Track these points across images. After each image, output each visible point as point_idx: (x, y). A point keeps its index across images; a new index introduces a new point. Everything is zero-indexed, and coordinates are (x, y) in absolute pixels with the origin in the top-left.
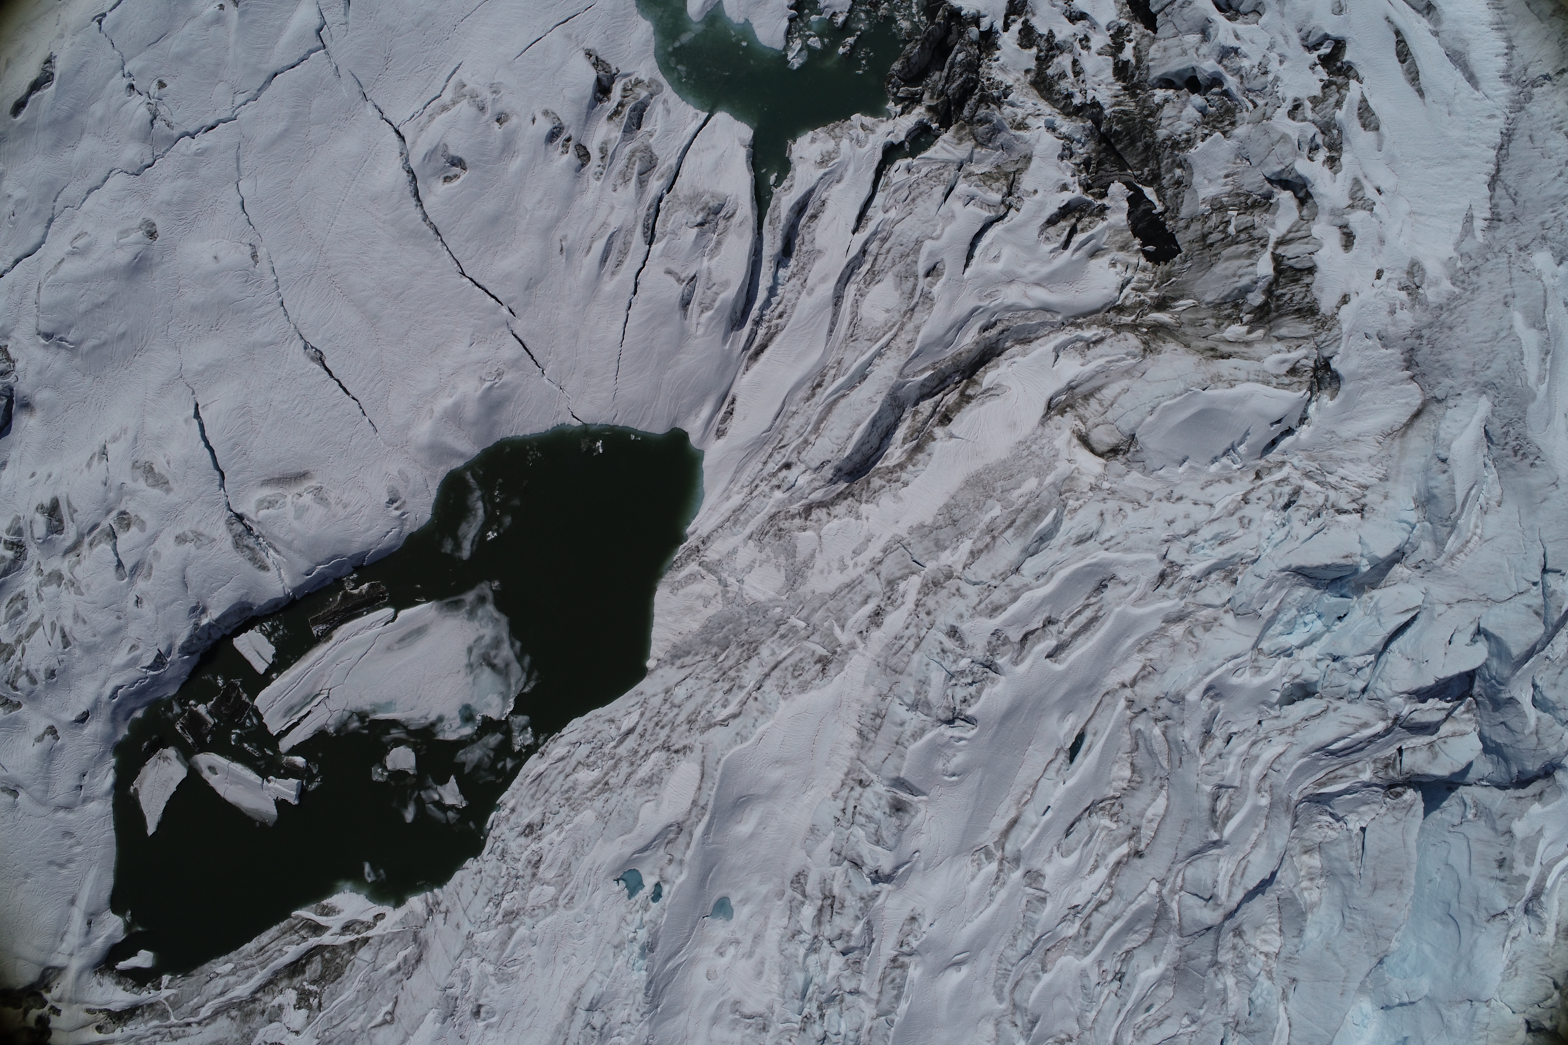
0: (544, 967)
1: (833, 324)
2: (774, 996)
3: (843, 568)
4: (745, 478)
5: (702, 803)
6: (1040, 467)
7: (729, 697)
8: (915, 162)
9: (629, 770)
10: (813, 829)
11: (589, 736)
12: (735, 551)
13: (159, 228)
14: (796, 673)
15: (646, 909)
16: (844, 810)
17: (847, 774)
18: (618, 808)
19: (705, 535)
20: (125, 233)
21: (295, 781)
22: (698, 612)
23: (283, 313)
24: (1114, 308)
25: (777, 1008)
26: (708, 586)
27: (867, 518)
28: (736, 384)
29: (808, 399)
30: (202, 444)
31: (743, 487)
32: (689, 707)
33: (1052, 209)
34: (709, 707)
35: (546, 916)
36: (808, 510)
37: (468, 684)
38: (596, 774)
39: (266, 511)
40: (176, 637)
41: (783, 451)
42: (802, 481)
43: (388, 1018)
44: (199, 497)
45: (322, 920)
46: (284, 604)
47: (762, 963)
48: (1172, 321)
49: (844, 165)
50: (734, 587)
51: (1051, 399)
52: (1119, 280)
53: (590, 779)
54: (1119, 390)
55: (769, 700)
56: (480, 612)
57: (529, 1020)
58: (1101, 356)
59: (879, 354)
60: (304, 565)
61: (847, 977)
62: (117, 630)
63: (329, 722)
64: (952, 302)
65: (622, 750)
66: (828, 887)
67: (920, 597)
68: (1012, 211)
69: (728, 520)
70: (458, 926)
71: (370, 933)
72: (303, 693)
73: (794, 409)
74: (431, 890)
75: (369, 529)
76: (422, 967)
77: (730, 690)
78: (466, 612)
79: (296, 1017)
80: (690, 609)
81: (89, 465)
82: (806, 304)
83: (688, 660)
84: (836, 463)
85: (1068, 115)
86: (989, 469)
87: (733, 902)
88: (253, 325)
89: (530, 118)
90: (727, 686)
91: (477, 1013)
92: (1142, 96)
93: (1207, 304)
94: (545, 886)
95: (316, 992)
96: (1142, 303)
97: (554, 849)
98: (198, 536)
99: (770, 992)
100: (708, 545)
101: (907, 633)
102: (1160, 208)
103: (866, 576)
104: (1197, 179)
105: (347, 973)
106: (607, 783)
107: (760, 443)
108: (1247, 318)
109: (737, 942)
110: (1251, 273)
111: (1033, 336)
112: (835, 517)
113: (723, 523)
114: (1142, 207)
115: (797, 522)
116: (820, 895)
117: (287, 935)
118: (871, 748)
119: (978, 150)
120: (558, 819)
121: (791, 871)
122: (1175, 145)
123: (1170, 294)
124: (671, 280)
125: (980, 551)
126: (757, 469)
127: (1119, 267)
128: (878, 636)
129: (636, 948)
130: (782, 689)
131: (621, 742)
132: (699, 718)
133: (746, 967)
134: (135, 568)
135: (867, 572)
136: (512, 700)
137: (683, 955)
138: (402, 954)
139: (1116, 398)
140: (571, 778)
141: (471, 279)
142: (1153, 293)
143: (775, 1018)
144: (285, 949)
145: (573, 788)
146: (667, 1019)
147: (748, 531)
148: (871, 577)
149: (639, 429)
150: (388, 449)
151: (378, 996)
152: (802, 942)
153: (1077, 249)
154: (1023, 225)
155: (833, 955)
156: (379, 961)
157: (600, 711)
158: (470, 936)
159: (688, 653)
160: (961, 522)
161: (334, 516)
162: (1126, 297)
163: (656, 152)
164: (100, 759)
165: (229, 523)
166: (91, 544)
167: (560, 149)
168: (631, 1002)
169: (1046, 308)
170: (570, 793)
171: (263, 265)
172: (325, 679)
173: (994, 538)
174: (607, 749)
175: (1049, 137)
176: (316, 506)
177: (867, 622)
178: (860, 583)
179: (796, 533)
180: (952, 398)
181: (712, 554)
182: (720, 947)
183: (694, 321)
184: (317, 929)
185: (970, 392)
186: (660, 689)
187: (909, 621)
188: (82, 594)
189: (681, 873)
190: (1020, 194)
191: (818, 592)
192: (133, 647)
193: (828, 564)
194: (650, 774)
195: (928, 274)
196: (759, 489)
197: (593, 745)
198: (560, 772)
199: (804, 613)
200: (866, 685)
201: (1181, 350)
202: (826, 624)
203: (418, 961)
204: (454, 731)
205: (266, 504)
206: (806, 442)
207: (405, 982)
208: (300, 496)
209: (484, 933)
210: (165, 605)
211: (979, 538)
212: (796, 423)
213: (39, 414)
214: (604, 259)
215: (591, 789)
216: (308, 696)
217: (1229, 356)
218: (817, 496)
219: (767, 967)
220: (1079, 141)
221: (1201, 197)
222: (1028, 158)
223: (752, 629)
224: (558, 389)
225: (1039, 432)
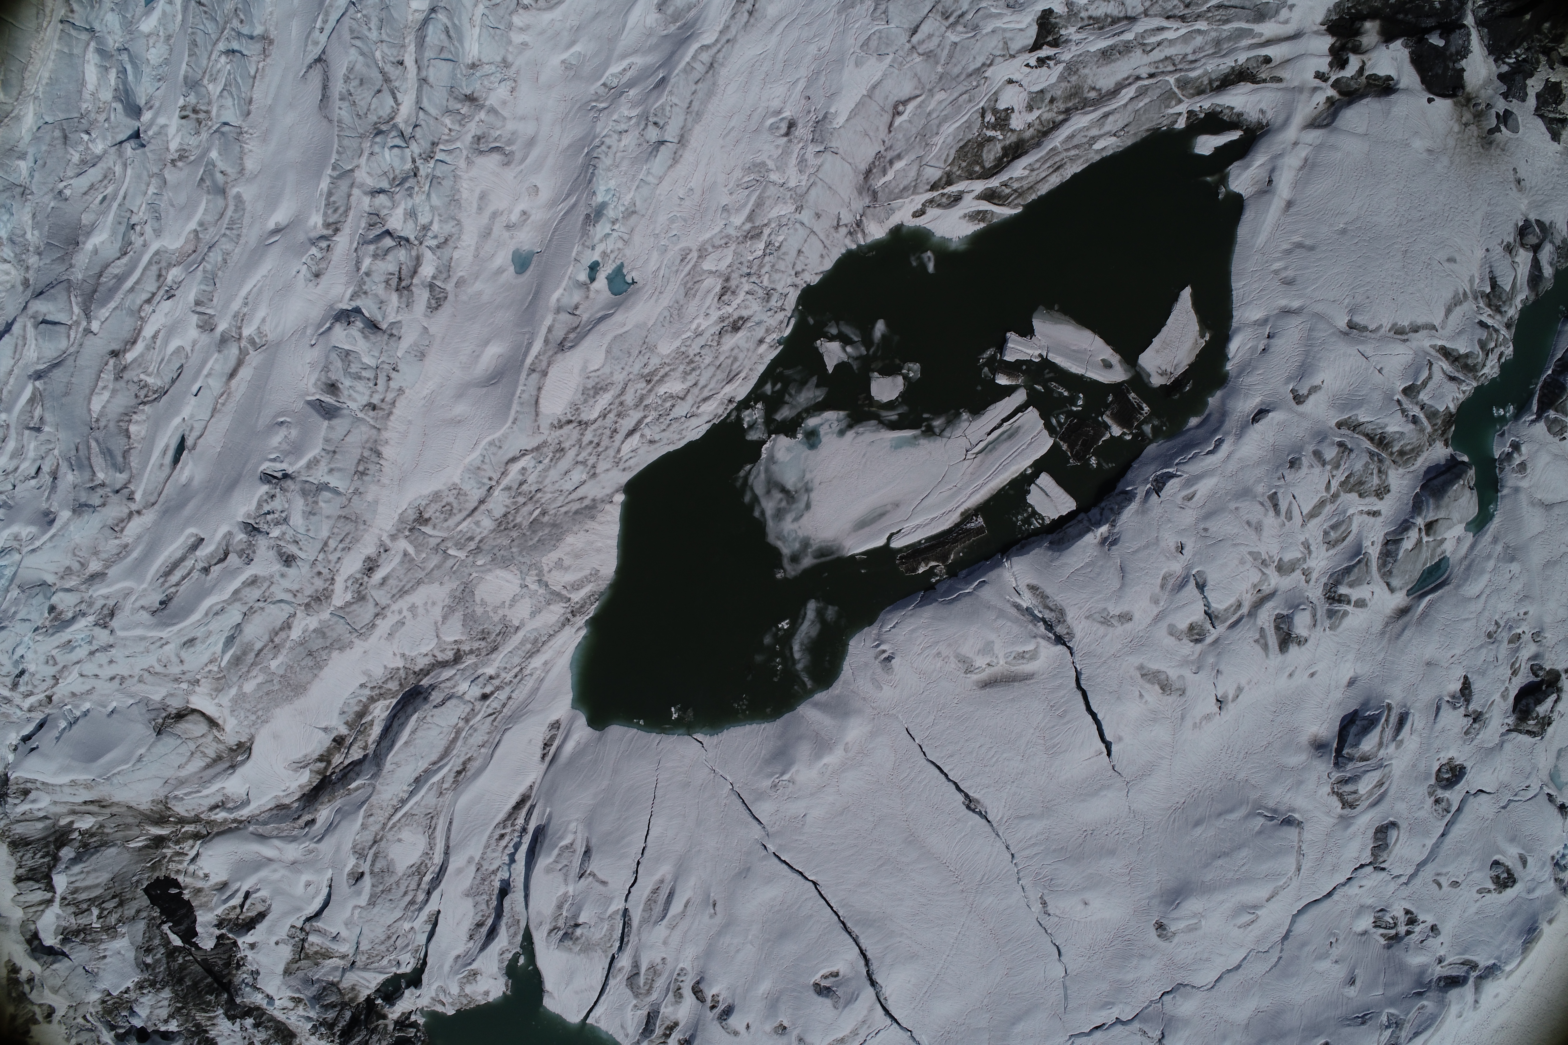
0: (715, 182)
1: (449, 830)
2: (466, 176)
3: (413, 608)
4: (529, 683)
5: (535, 376)
6: (244, 702)
7: (521, 477)
8: (394, 970)
9: (623, 398)
10: (422, 356)
11: (675, 425)
12: (533, 614)
13: (1153, 933)
14: (448, 508)
15: (604, 254)
16: (389, 378)
17: (390, 413)
18: (631, 359)
19: (567, 627)
20: (1191, 929)
21: (1007, 358)
22: (568, 554)
23: (1011, 848)
24: (203, 837)
25: (462, 164)
26: (558, 580)
27: (395, 654)
28: (542, 773)
29: (469, 759)
30: (1100, 717)
31: (531, 675)
32: (565, 463)
33: (261, 927)
34: (541, 467)
35: (711, 239)
36: (458, 658)
37: (811, 471)
38: (661, 390)
39: (1027, 649)
40: (1137, 511)
41: (490, 711)
42: (463, 687)
43: (901, 108)
44: (1105, 662)
45: (985, 206)
46: (1014, 548)
47: (480, 209)
48: (147, 827)
49: (454, 971)
50: (531, 580)
51: (248, 757)
52: (200, 862)
53: (668, 385)
54: (188, 767)
55: (472, 481)
56: (797, 546)
57: (732, 124)
58: (207, 796)
59: (403, 802)
60: (986, 593)
61: (384, 207)
62: (1208, 516)
63: (967, 424)
64: (338, 850)
65: (636, 415)
66: (404, 299)
67: (331, 587)
68: (299, 924)
69: (544, 643)
70: (818, 216)
71: (929, 195)
72: (996, 454)
73: (483, 750)
74: (859, 246)
75: (913, 631)
76: (863, 167)
77: (521, 484)
78: (811, 546)
79: (1011, 98)
80: (577, 556)
81: (1240, 689)
82: (474, 850)
83: (576, 506)
84: (426, 707)
85: (258, 1008)
86: (288, 700)
87: (512, 269)
88: (1043, 837)
89: (752, 1029)
90: (525, 487)
91: (792, 125)
92: (189, 1025)
93: (114, 845)
94: (714, 269)
95: (987, 128)
96: (177, 842)
97: (704, 310)
98: (1106, 621)
99: (471, 179)
100: (562, 618)
101: (338, 554)
102: (165, 928)
103: (389, 602)
104: (131, 955)
105: (953, 153)
106: (649, 382)
107: (514, 718)
108: (75, 835)
109: (508, 227)
110: (72, 875)
111: (275, 812)
112: (427, 655)
113: (549, 640)
114: (182, 927)
115: (466, 648)
116: (414, 289)
117: (1026, 187)
118: (366, 442)
119: (336, 980)
120: (701, 341)
121: (447, 309)
122: (153, 984)
123: (152, 851)
124: (601, 876)
125: (282, 629)
126: (517, 692)
127: (201, 874)
128: (368, 548)
129: (610, 213)
130: (460, 493)
131: (640, 422)
132: (551, 455)
133: (498, 202)
134: (1182, 585)
135: (389, 606)
136: (764, 456)
137: (561, 210)
138: (890, 176)
139: (189, 761)
140: (689, 384)
141: (806, 878)
142: (168, 852)
143: (465, 153)
144: (1027, 172)
145: (686, 374)
146: (580, 139)
147: (520, 634)
148: (384, 602)
149: (635, 730)
150: (894, 712)
151: (914, 131)
152: (435, 237)
153: (237, 891)
154: (286, 914)
155: (399, 228)
156: (915, 167)
157: (671, 448)
158: (799, 209)
159: (576, 512)
160: (304, 655)
161: (949, 645)
162: (193, 847)
163: (628, 992)
164: (1245, 368)
165: (1071, 634)
166: (1239, 605)
167: (721, 999)
168: (619, 155)
169: (262, 838)
170: (689, 368)
171: (1034, 895)
172: (970, 470)
173: (272, 641)
174: (653, 415)
175: (270, 991)
176: (971, 655)
177: (380, 561)
178: (394, 596)
179: (464, 638)
180: (337, 759)
181: (557, 611)
182: (525, 220)
183: (579, 835)
184: (990, 196)
185: (323, 765)
186: (602, 477)
187: (338, 565)
188: (1250, 553)
189: (558, 300)
190: (293, 941)
191: (437, 584)
192: (1190, 498)
193: (427, 611)
194: (598, 397)
195: (362, 874)
196: (513, 673)
197: (670, 417)
198: (705, 386)
199: (450, 562)
200: (376, 502)
201: (133, 804)
202: (424, 555)
203: (868, 173)
204: (827, 420)
205: (1027, 656)
206: (467, 720)
207: (882, 149)
208: (989, 665)
209: (783, 213)
210: (1146, 547)
211: (285, 641)
212: (479, 738)
213: (1304, 738)
214: (671, 895)
215: (666, 374)
216: (991, 451)
217: (85, 802)
218: (447, 673)
219: (475, 205)
220: (247, 984)
221: (127, 937)
222: (287, 972)
223: (506, 542)
224: (717, 770)
225: (253, 731)
